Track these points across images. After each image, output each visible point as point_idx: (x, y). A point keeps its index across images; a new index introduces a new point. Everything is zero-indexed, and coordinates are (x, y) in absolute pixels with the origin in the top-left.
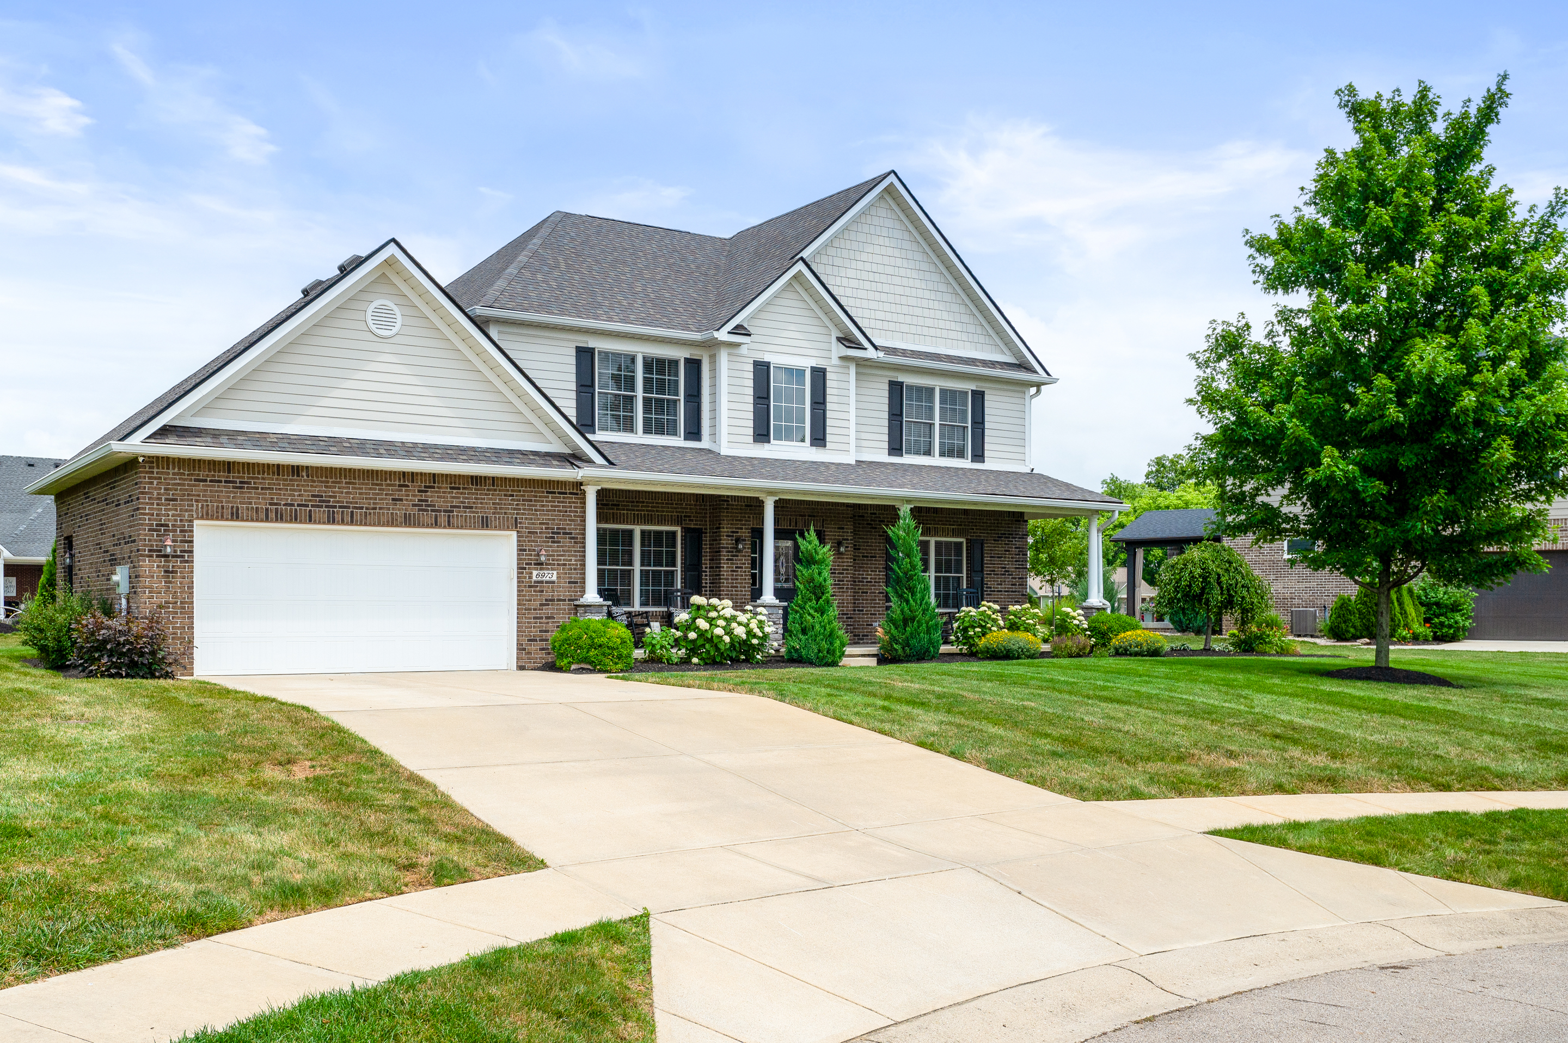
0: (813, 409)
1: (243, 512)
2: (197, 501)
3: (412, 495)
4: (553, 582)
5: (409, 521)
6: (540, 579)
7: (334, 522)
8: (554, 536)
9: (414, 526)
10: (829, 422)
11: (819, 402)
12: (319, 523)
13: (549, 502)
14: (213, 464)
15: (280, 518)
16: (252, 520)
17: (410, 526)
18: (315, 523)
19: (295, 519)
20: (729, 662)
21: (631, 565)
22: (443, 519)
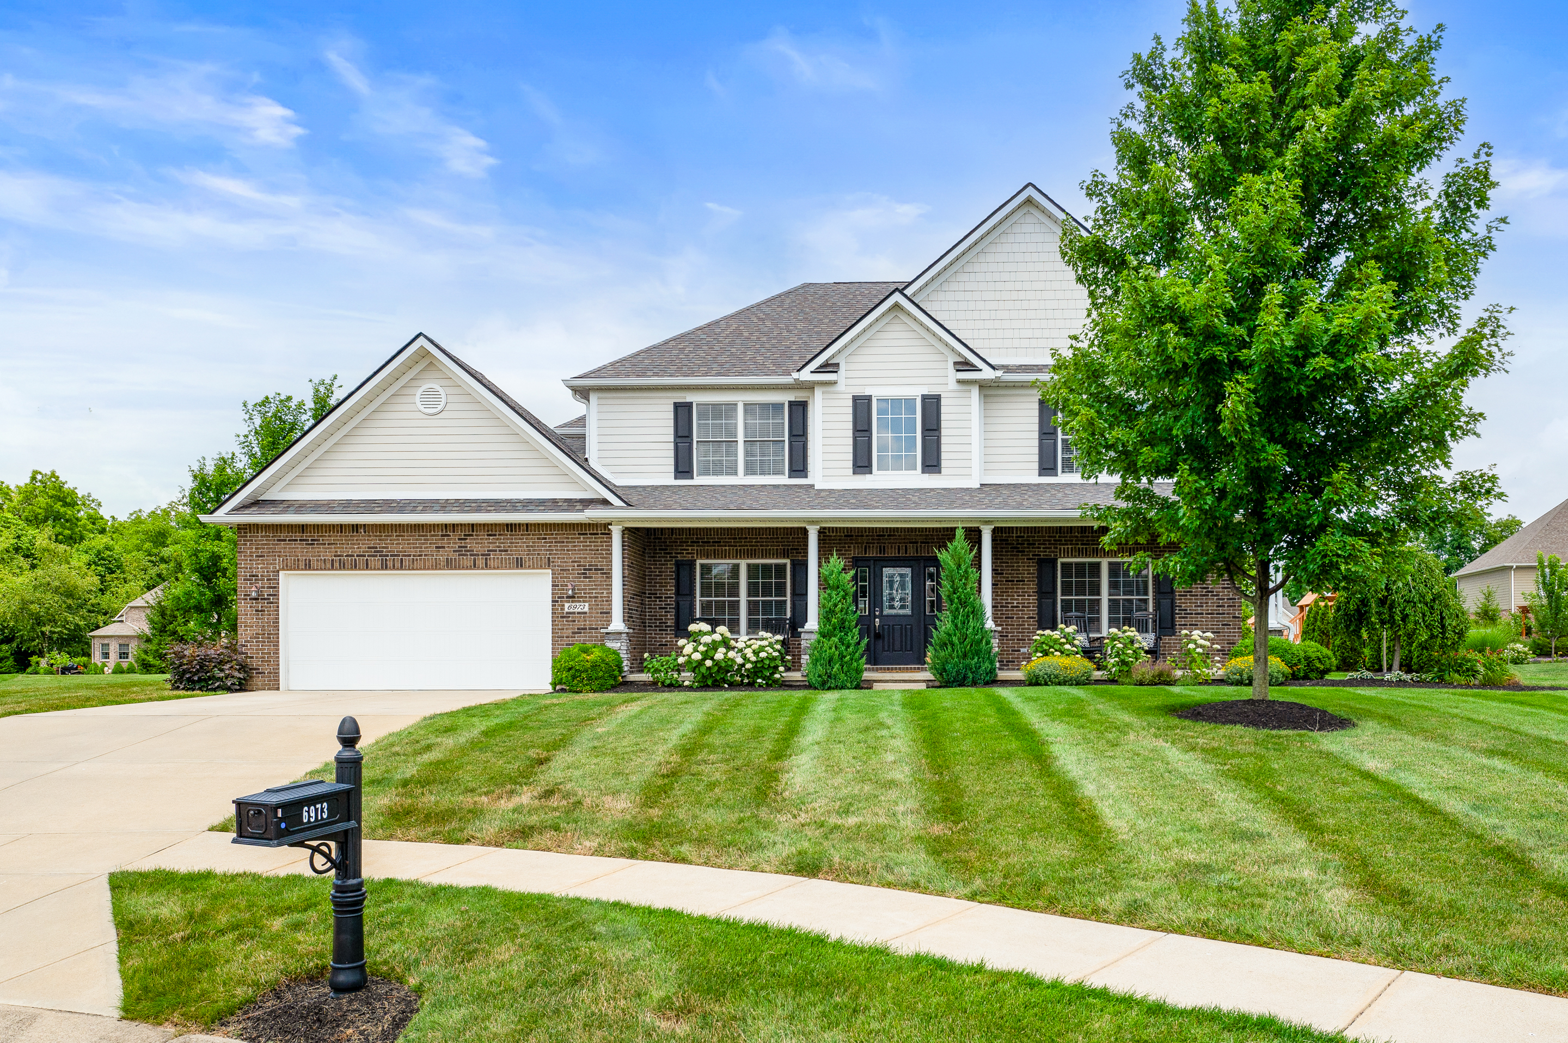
0: (924, 437)
1: (314, 564)
2: (279, 556)
3: (453, 542)
4: (585, 613)
5: (450, 565)
6: (571, 610)
7: (386, 568)
8: (586, 573)
9: (455, 568)
10: (943, 448)
11: (932, 428)
12: (375, 569)
13: (580, 542)
14: (290, 527)
15: (343, 566)
16: (321, 569)
17: (451, 569)
18: (371, 569)
19: (355, 567)
20: (726, 686)
21: (738, 596)
22: (481, 561)
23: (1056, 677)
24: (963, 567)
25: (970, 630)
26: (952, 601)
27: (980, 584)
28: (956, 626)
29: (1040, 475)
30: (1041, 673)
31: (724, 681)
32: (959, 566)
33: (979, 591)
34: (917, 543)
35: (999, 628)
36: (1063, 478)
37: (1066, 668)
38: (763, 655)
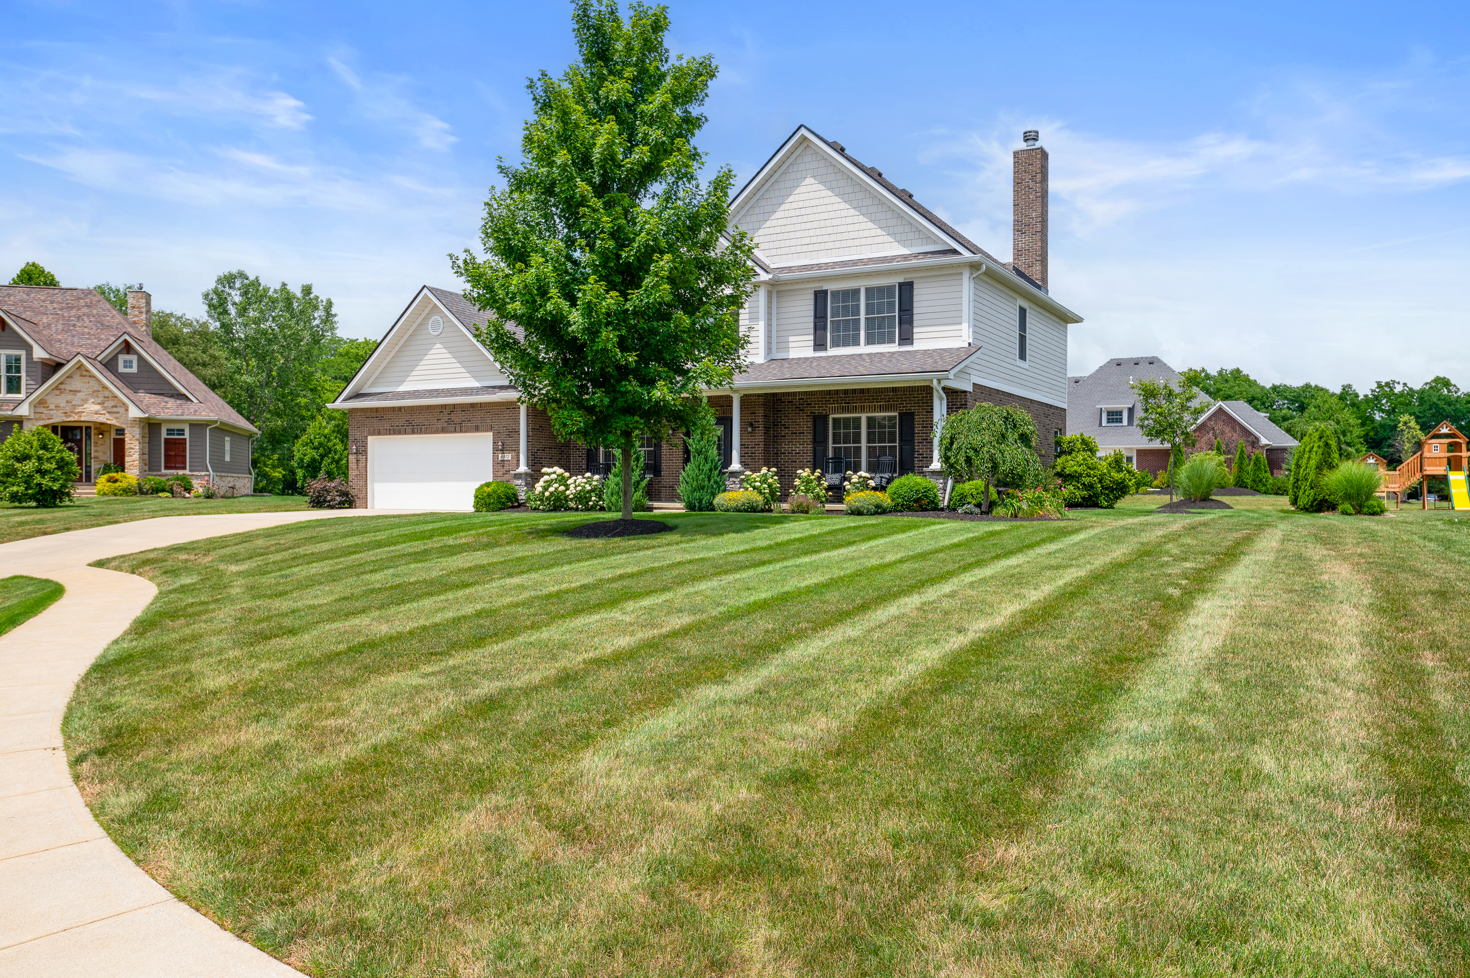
1: (382, 431)
2: (367, 428)
3: (445, 417)
4: (509, 461)
5: (443, 431)
6: (502, 459)
9: (446, 433)
15: (394, 433)
16: (385, 435)
22: (458, 429)
29: (814, 350)
36: (832, 352)
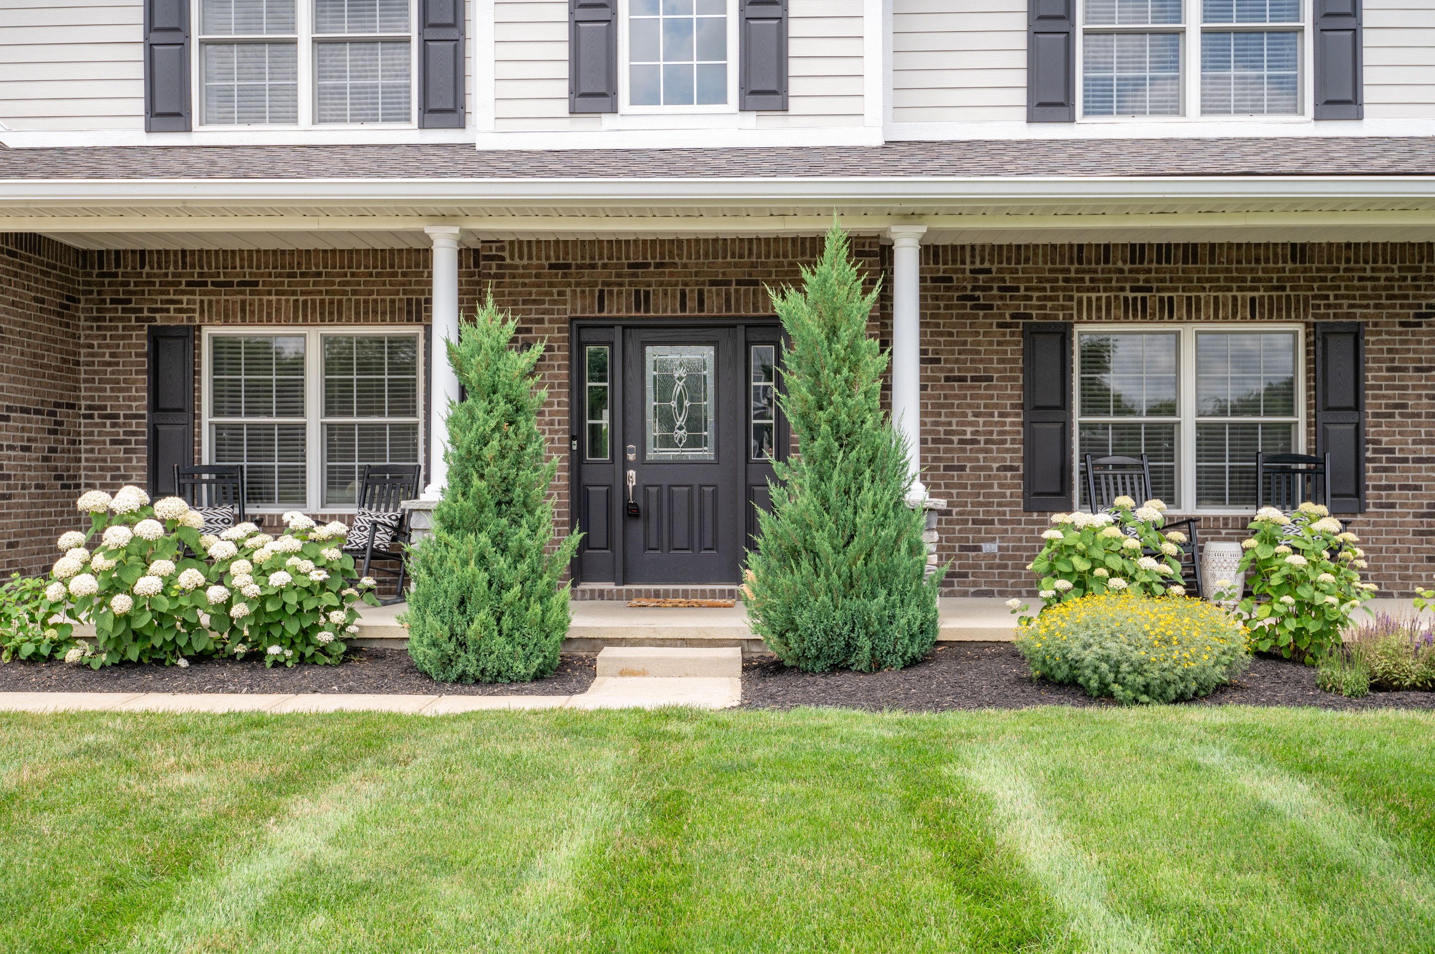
10: (794, 48)
20: (183, 663)
21: (302, 414)
23: (1138, 669)
24: (845, 335)
25: (865, 515)
26: (812, 431)
27: (887, 388)
28: (825, 500)
29: (1029, 120)
30: (1089, 656)
31: (177, 652)
32: (833, 332)
33: (886, 404)
34: (727, 283)
35: (941, 503)
36: (1089, 128)
37: (1167, 641)
38: (279, 579)
